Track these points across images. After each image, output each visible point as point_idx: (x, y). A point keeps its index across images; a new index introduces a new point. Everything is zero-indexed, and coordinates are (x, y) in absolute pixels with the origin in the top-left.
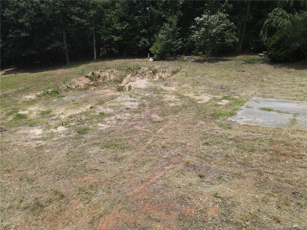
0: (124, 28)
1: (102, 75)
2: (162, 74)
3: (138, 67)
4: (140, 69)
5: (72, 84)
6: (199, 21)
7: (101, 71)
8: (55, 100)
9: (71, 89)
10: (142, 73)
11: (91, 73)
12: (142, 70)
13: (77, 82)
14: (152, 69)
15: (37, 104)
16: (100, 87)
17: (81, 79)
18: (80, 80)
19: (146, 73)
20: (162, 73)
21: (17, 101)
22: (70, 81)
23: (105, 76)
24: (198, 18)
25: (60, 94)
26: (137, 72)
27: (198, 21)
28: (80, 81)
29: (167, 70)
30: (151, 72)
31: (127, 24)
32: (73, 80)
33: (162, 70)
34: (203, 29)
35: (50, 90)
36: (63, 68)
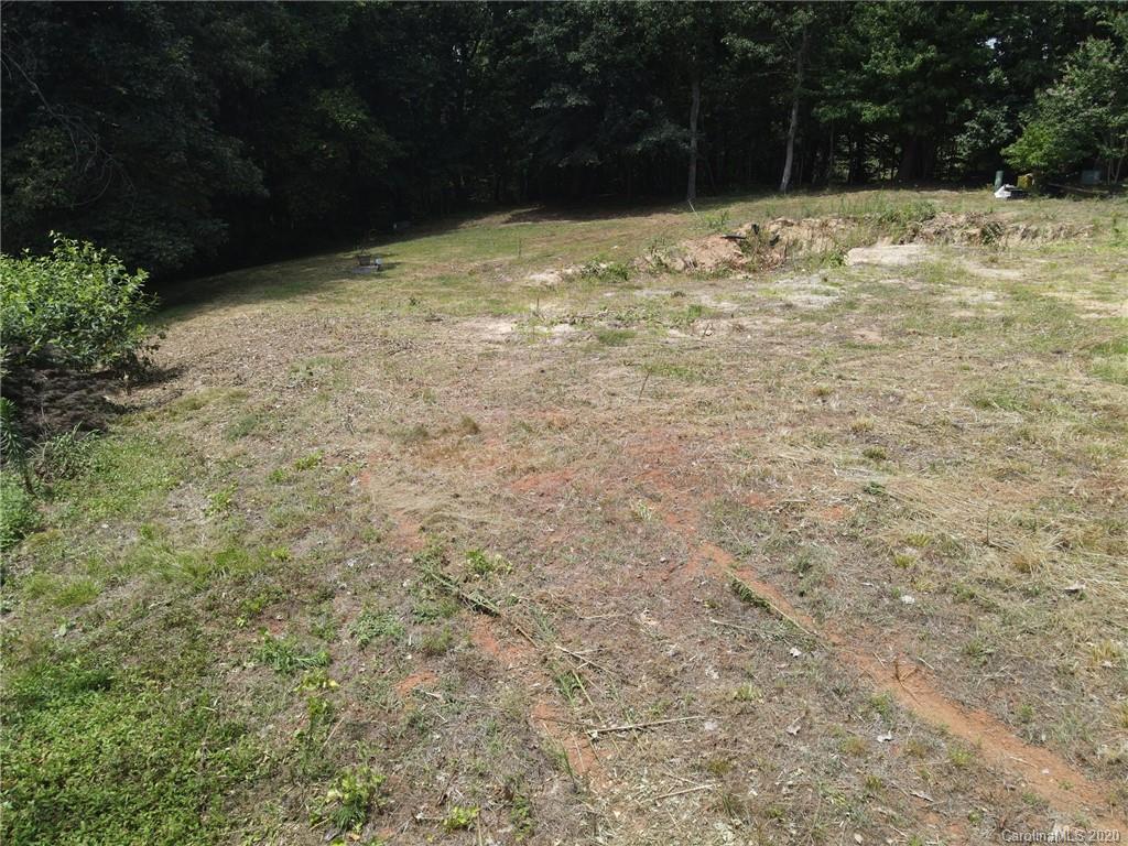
1: (788, 235)
2: (1023, 242)
3: (925, 210)
4: (931, 218)
5: (676, 254)
7: (785, 223)
8: (609, 294)
9: (668, 270)
10: (938, 233)
11: (748, 226)
12: (938, 223)
13: (692, 250)
14: (984, 220)
15: (557, 298)
16: (769, 274)
17: (709, 243)
18: (705, 247)
19: (952, 234)
20: (1024, 237)
22: (675, 244)
23: (795, 242)
25: (631, 280)
26: (916, 231)
29: (1048, 227)
30: (975, 231)
32: (684, 244)
33: (1022, 226)
35: (603, 266)
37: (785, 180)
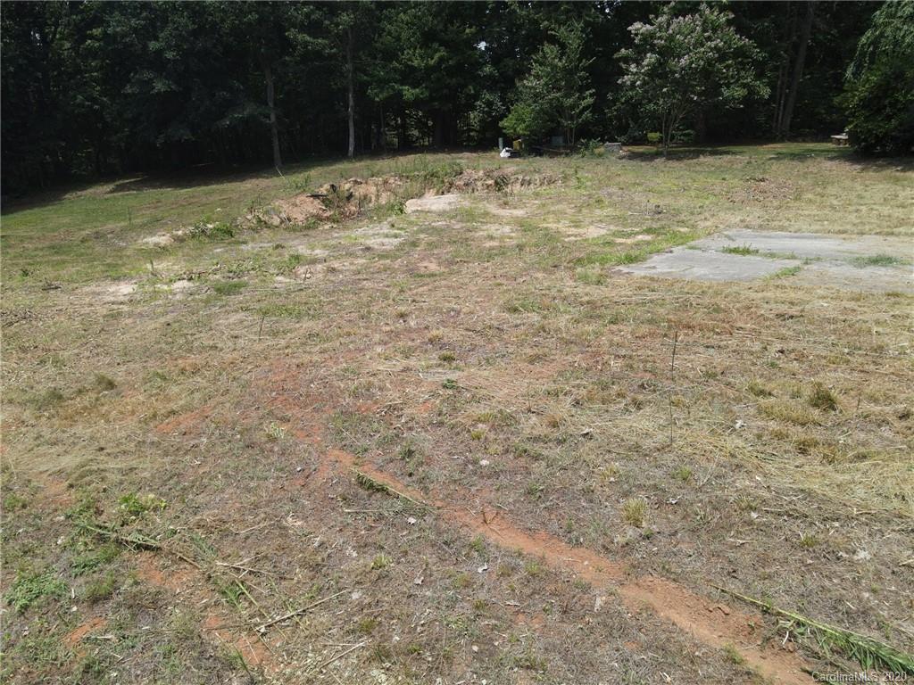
0: (432, 62)
1: (360, 191)
2: (522, 188)
3: (456, 168)
4: (461, 173)
5: (272, 212)
6: (642, 34)
7: (356, 182)
8: (218, 250)
9: (267, 225)
10: (466, 185)
11: (327, 186)
12: (465, 177)
13: (286, 209)
14: (496, 174)
15: (171, 257)
16: (349, 223)
17: (298, 202)
19: (476, 185)
20: (522, 185)
21: (122, 249)
22: (269, 204)
23: (365, 197)
24: (637, 25)
25: (237, 236)
26: (451, 184)
27: (636, 35)
28: (296, 206)
29: (536, 177)
30: (490, 182)
31: (442, 52)
32: (277, 203)
33: (521, 177)
34: (650, 58)
35: (210, 226)
36: (264, 177)
37: (351, 149)
